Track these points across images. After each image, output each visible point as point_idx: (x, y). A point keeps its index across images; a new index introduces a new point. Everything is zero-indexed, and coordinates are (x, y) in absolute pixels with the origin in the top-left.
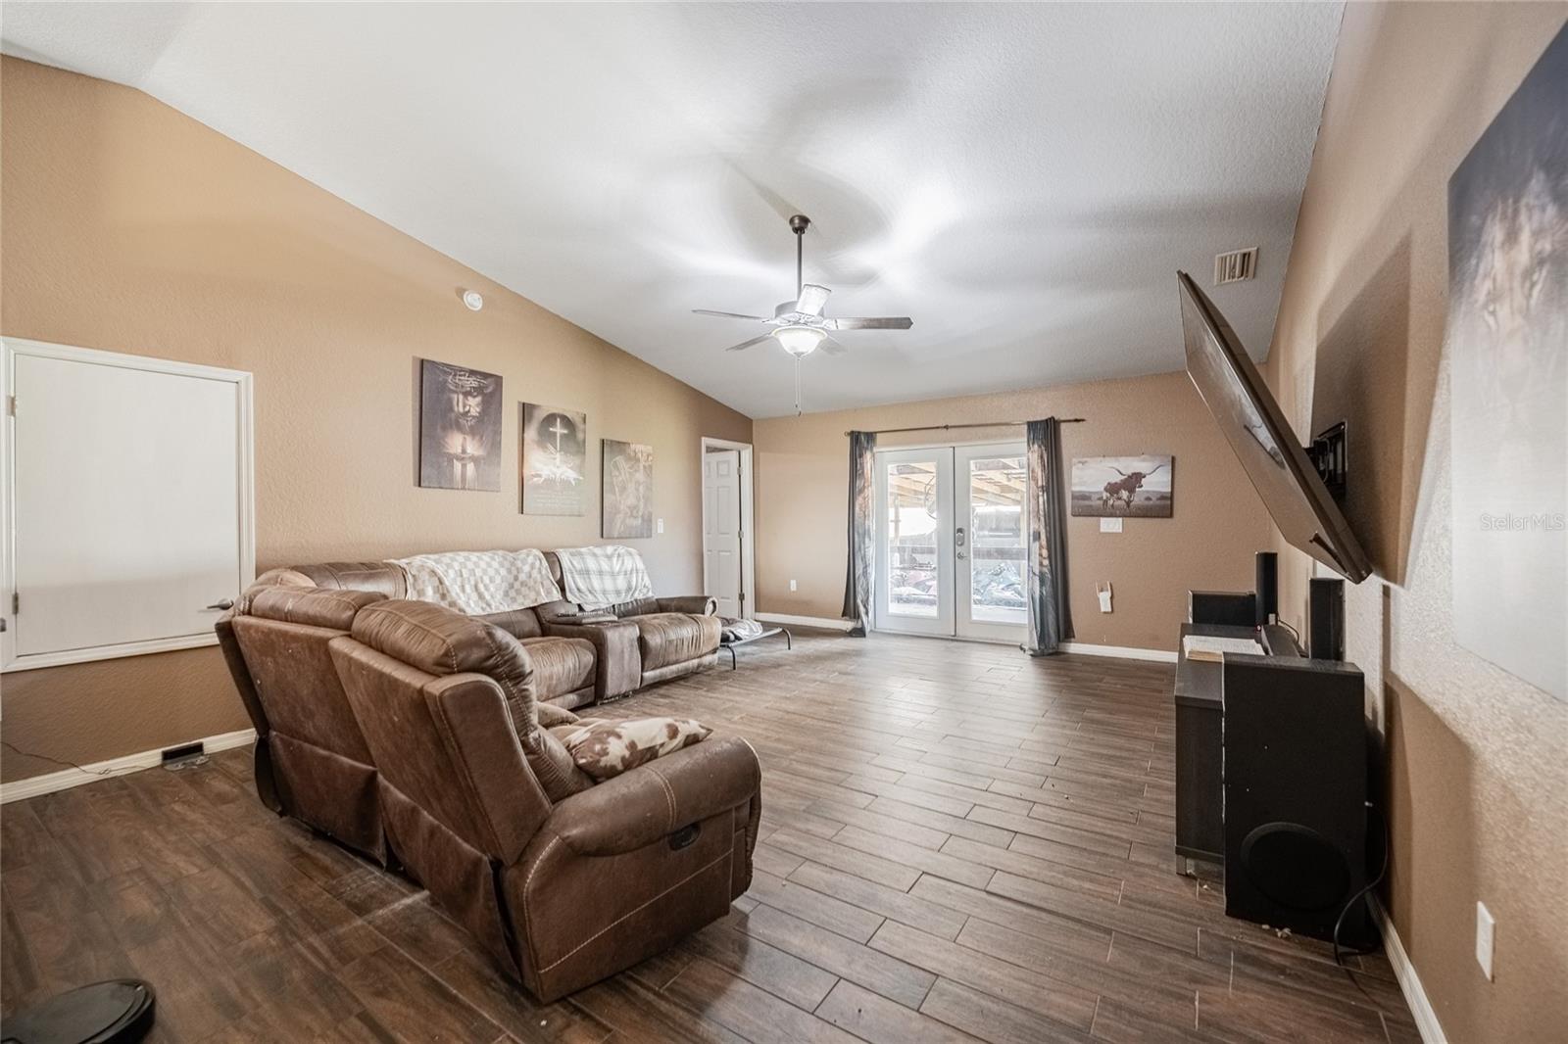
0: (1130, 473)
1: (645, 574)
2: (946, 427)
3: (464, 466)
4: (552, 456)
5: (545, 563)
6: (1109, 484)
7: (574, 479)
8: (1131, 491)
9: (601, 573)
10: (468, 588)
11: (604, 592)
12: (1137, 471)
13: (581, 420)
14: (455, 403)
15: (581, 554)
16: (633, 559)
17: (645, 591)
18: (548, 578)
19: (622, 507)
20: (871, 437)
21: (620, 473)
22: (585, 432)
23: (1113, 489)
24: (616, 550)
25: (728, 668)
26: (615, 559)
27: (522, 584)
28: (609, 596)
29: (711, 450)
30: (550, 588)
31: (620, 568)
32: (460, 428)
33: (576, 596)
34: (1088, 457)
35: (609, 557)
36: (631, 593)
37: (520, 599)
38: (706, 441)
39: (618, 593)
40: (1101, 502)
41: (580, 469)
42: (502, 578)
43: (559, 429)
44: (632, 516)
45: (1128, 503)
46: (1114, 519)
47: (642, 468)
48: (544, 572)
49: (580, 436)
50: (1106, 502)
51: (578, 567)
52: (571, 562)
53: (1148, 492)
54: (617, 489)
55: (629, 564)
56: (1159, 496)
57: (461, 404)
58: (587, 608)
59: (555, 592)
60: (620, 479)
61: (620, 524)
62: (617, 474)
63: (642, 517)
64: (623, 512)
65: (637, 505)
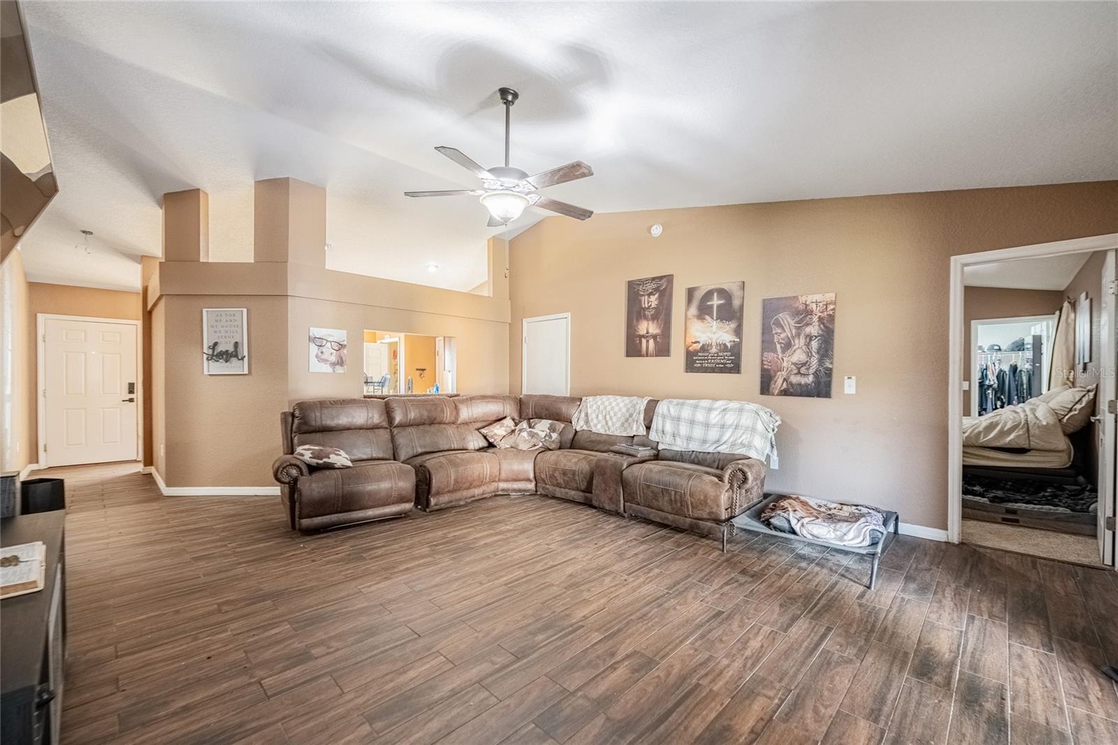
3: (648, 341)
4: (711, 325)
7: (730, 341)
10: (600, 417)
13: (738, 289)
14: (643, 302)
15: (683, 404)
19: (785, 364)
21: (783, 329)
22: (743, 299)
30: (642, 425)
32: (646, 318)
33: (658, 435)
41: (737, 331)
42: (622, 413)
43: (716, 302)
44: (799, 373)
49: (738, 304)
51: (673, 414)
52: (669, 409)
54: (778, 346)
57: (646, 302)
60: (782, 336)
61: (780, 381)
62: (779, 331)
63: (813, 374)
64: (785, 370)
65: (807, 361)
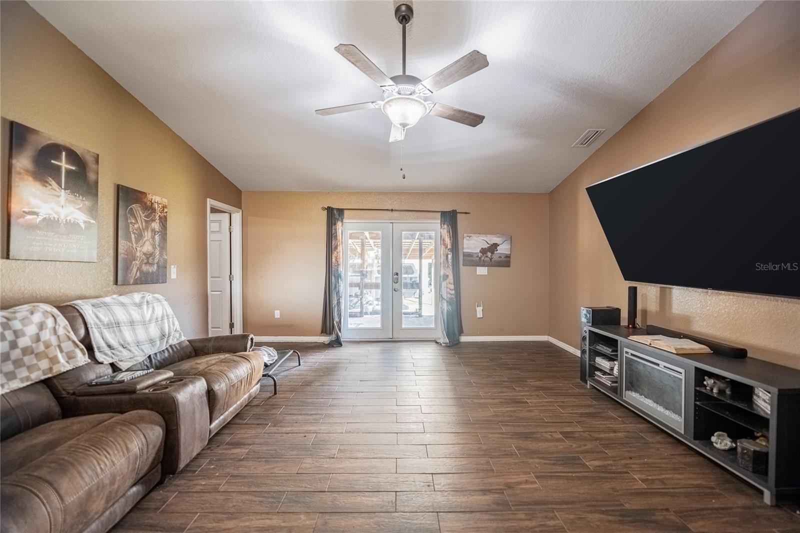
0: (492, 243)
1: (175, 319)
2: (392, 210)
4: (56, 193)
5: (62, 321)
6: (482, 248)
7: (85, 222)
8: (493, 253)
9: (132, 323)
11: (138, 344)
12: (495, 242)
13: (92, 159)
15: (105, 304)
16: (162, 305)
17: (178, 335)
18: (69, 338)
19: (138, 254)
20: (341, 211)
21: (136, 220)
22: (97, 173)
23: (484, 251)
24: (143, 297)
25: (269, 395)
26: (145, 307)
27: (26, 351)
28: (143, 347)
29: (214, 210)
30: (73, 351)
31: (151, 316)
33: (106, 354)
34: (472, 234)
35: (139, 305)
36: (166, 339)
37: (23, 373)
38: (210, 202)
39: (152, 342)
40: (478, 258)
41: (93, 211)
43: (64, 164)
44: (148, 263)
45: (491, 259)
46: (484, 268)
47: (157, 217)
48: (61, 332)
49: (92, 176)
50: (480, 258)
51: (105, 320)
52: (97, 317)
53: (500, 253)
54: (133, 236)
55: (159, 312)
56: (505, 256)
58: (123, 366)
59: (79, 354)
60: (136, 226)
61: (135, 270)
62: (133, 221)
63: (157, 264)
64: (138, 259)
65: (153, 252)
